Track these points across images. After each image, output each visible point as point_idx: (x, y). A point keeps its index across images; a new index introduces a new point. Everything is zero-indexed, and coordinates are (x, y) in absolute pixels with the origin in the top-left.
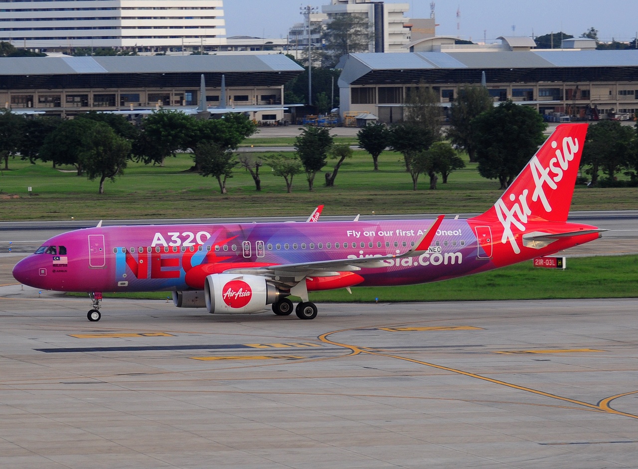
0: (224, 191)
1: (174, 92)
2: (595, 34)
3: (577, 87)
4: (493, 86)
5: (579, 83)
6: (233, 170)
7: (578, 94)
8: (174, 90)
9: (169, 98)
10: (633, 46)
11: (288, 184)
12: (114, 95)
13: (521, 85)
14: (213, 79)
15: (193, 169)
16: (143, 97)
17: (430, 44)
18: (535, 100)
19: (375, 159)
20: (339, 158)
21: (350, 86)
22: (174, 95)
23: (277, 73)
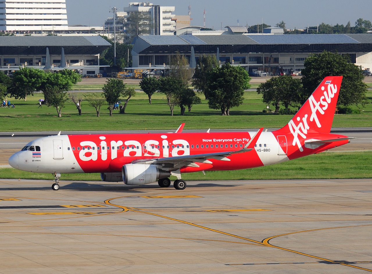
0: (60, 116)
2: (284, 25)
3: (271, 56)
4: (222, 55)
5: (272, 54)
6: (65, 103)
7: (272, 60)
8: (35, 56)
9: (32, 61)
10: (305, 32)
11: (97, 112)
13: (239, 55)
14: (57, 50)
15: (43, 103)
16: (17, 60)
17: (185, 30)
18: (247, 63)
19: (150, 97)
20: (128, 97)
21: (139, 55)
22: (35, 59)
23: (95, 47)
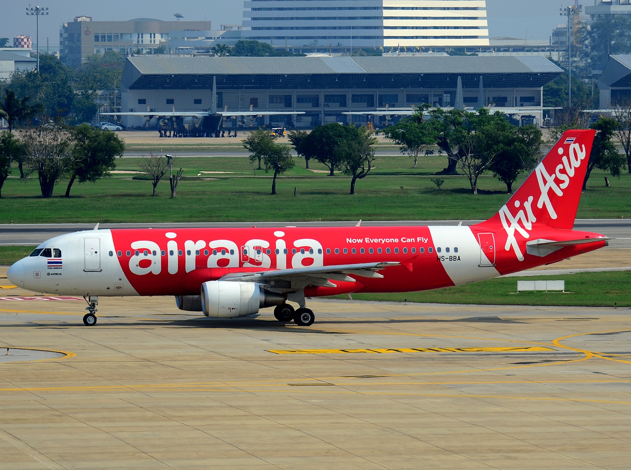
1: (432, 93)
8: (432, 91)
9: (427, 99)
12: (373, 95)
14: (470, 80)
15: (446, 171)
16: (402, 98)
21: (610, 88)
22: (432, 96)
23: (536, 74)
